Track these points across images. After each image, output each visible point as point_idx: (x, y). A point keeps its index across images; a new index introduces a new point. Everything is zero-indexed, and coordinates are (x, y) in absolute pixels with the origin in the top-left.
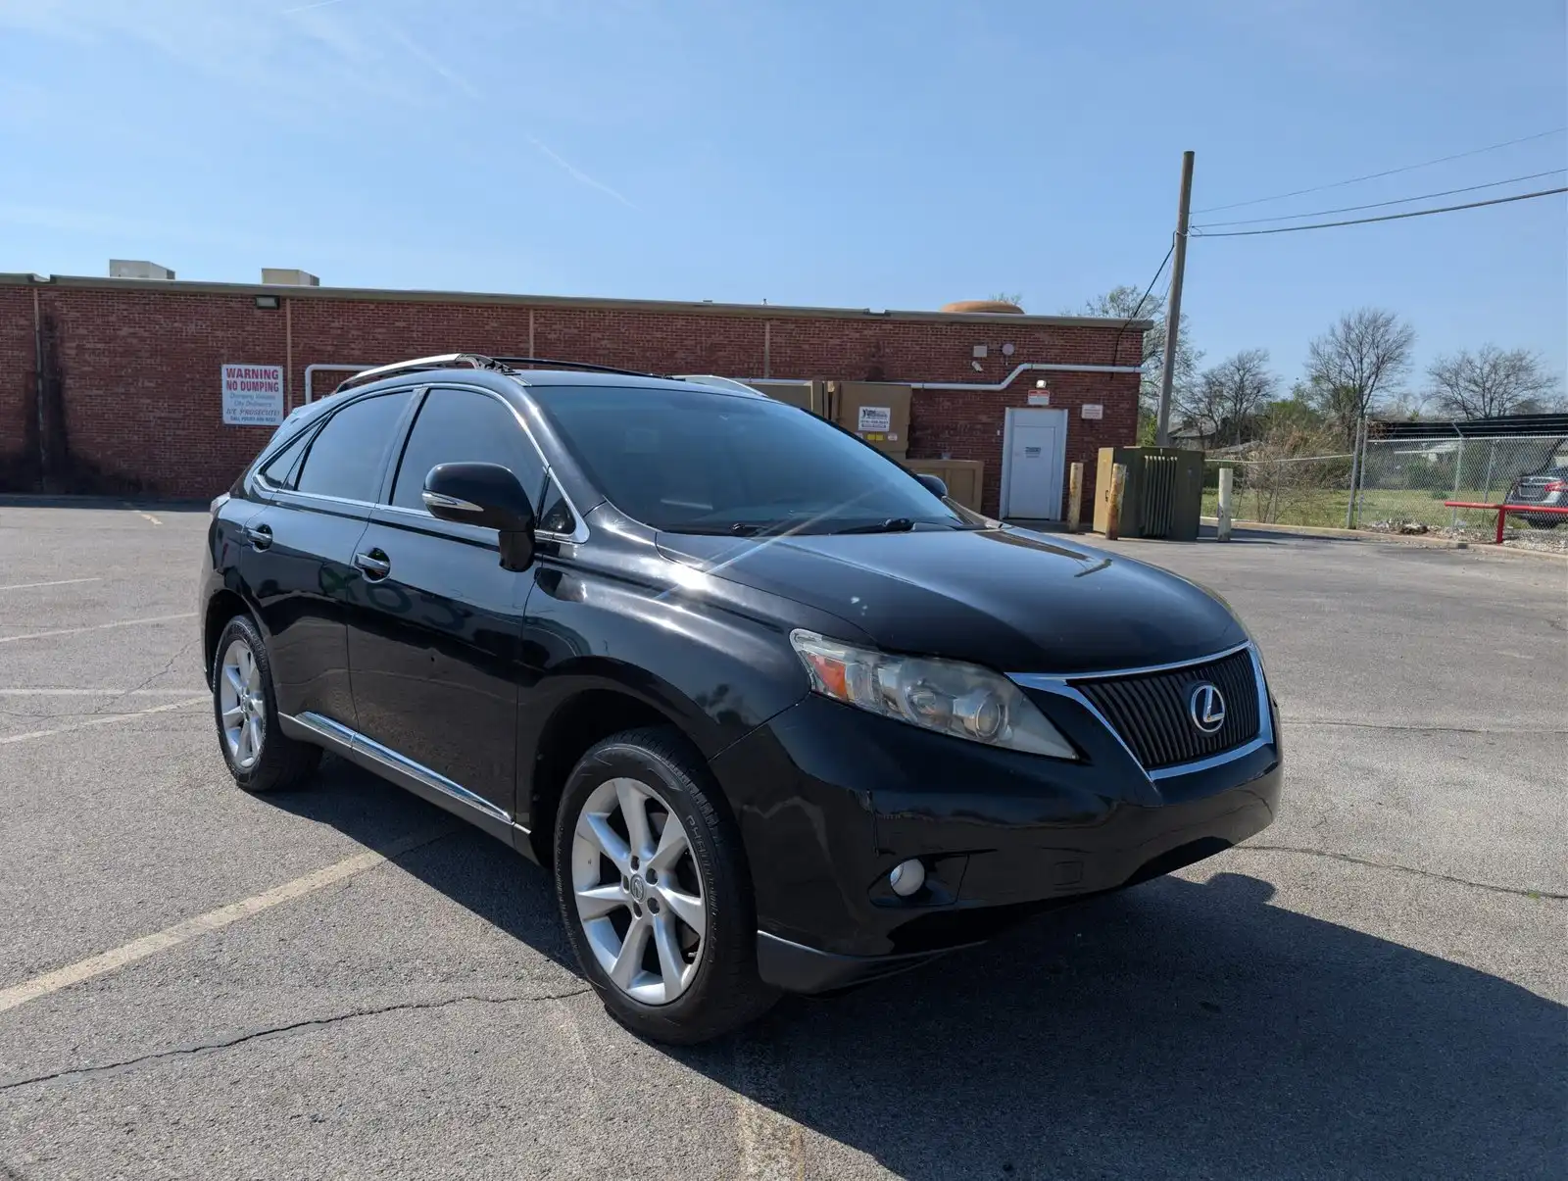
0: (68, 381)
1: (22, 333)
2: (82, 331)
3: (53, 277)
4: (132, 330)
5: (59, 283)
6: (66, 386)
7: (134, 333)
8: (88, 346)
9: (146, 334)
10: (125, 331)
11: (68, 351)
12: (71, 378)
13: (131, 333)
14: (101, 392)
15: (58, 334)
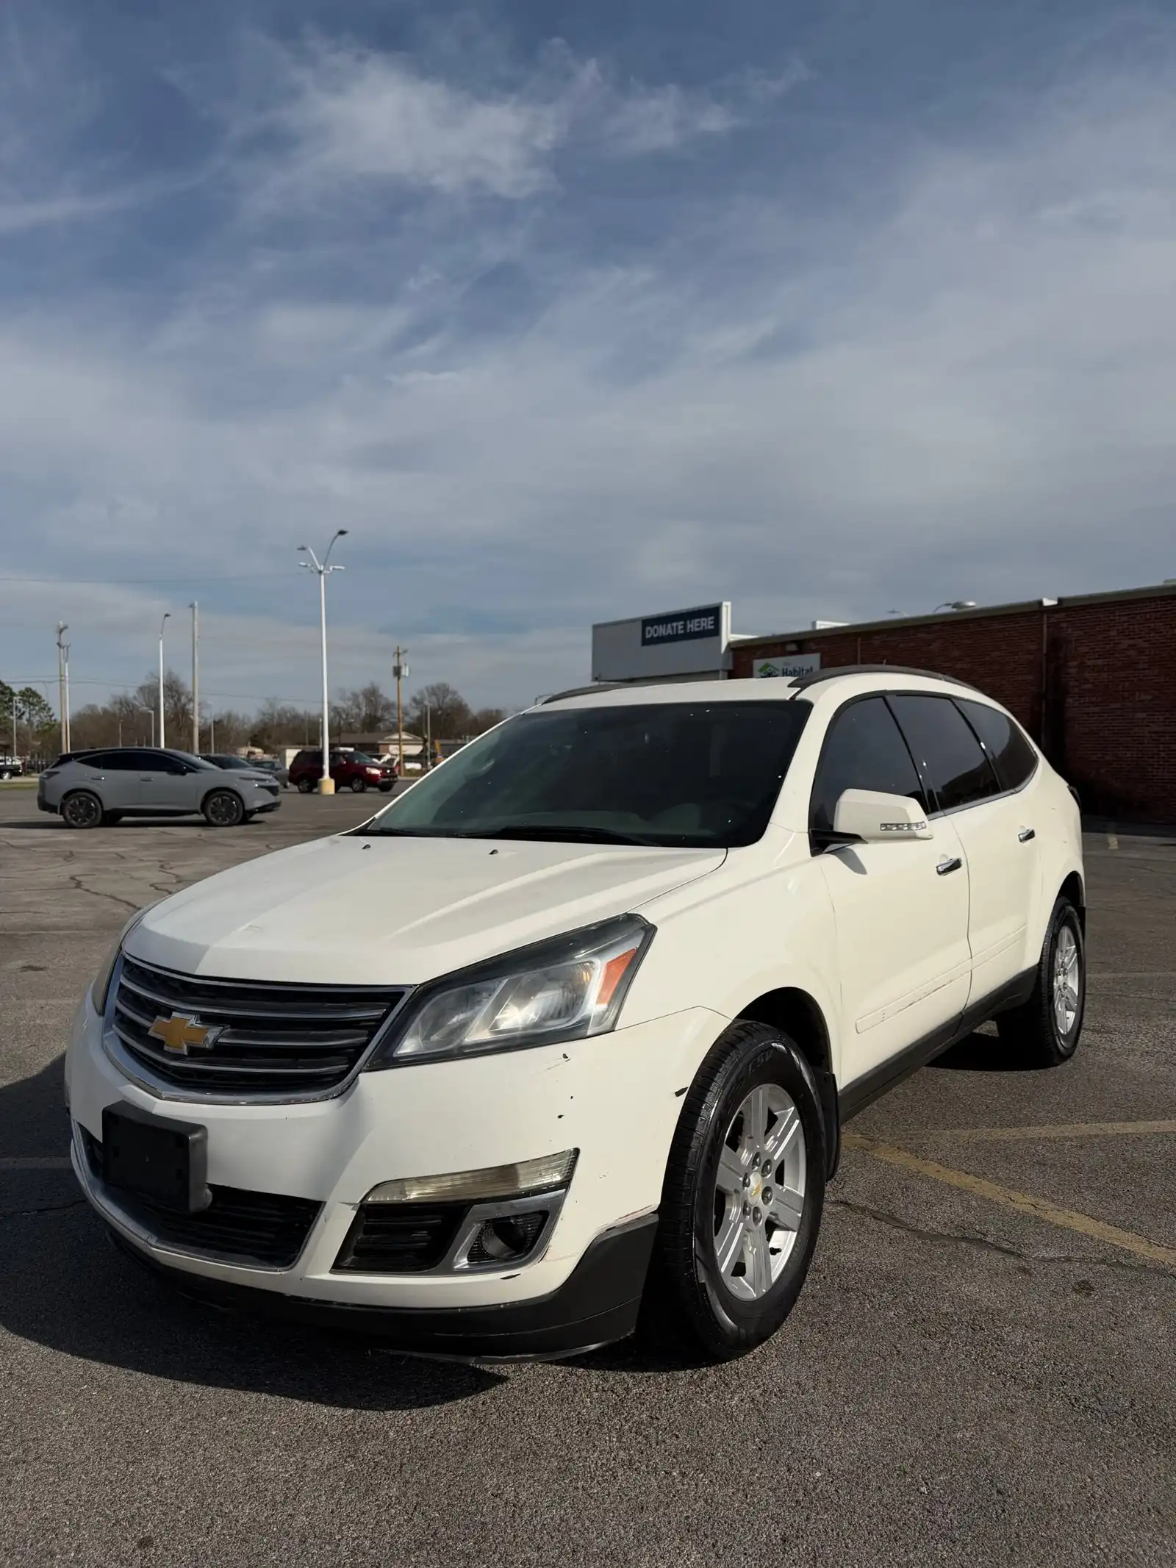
0: (1070, 700)
1: (1031, 657)
2: (1083, 649)
3: (1060, 600)
4: (1131, 642)
5: (1065, 605)
6: (1067, 705)
7: (1134, 645)
8: (1089, 663)
9: (1146, 645)
10: (1126, 643)
11: (1072, 670)
12: (1071, 697)
13: (1129, 646)
14: (1097, 709)
15: (1062, 655)
